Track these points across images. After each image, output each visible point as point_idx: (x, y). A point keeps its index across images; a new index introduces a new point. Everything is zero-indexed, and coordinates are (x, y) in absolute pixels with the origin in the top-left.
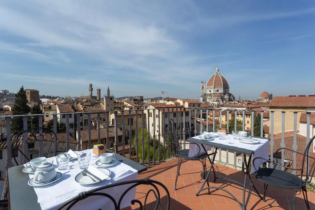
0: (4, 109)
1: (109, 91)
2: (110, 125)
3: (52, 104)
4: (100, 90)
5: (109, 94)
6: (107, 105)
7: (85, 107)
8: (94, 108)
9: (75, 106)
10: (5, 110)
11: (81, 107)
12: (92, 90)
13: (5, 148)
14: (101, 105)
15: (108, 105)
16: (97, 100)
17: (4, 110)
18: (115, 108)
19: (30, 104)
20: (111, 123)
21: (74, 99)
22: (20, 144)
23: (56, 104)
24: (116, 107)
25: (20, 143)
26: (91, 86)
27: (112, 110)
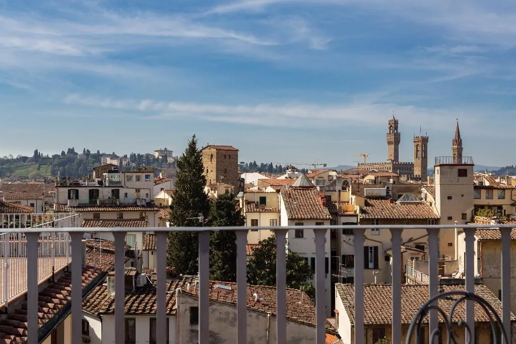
0: (157, 203)
1: (458, 141)
2: (457, 277)
3: (270, 189)
4: (425, 141)
5: (460, 156)
6: (447, 198)
7: (367, 204)
8: (398, 209)
9: (334, 197)
10: (159, 205)
11: (352, 202)
12: (396, 140)
13: (141, 313)
14: (423, 196)
15: (450, 198)
16: (417, 179)
17: (157, 207)
18: (477, 208)
19: (215, 190)
20: (462, 269)
21: (334, 174)
22: (174, 308)
23: (278, 191)
24: (482, 207)
25: (174, 305)
26: (394, 125)
27: (464, 216)
